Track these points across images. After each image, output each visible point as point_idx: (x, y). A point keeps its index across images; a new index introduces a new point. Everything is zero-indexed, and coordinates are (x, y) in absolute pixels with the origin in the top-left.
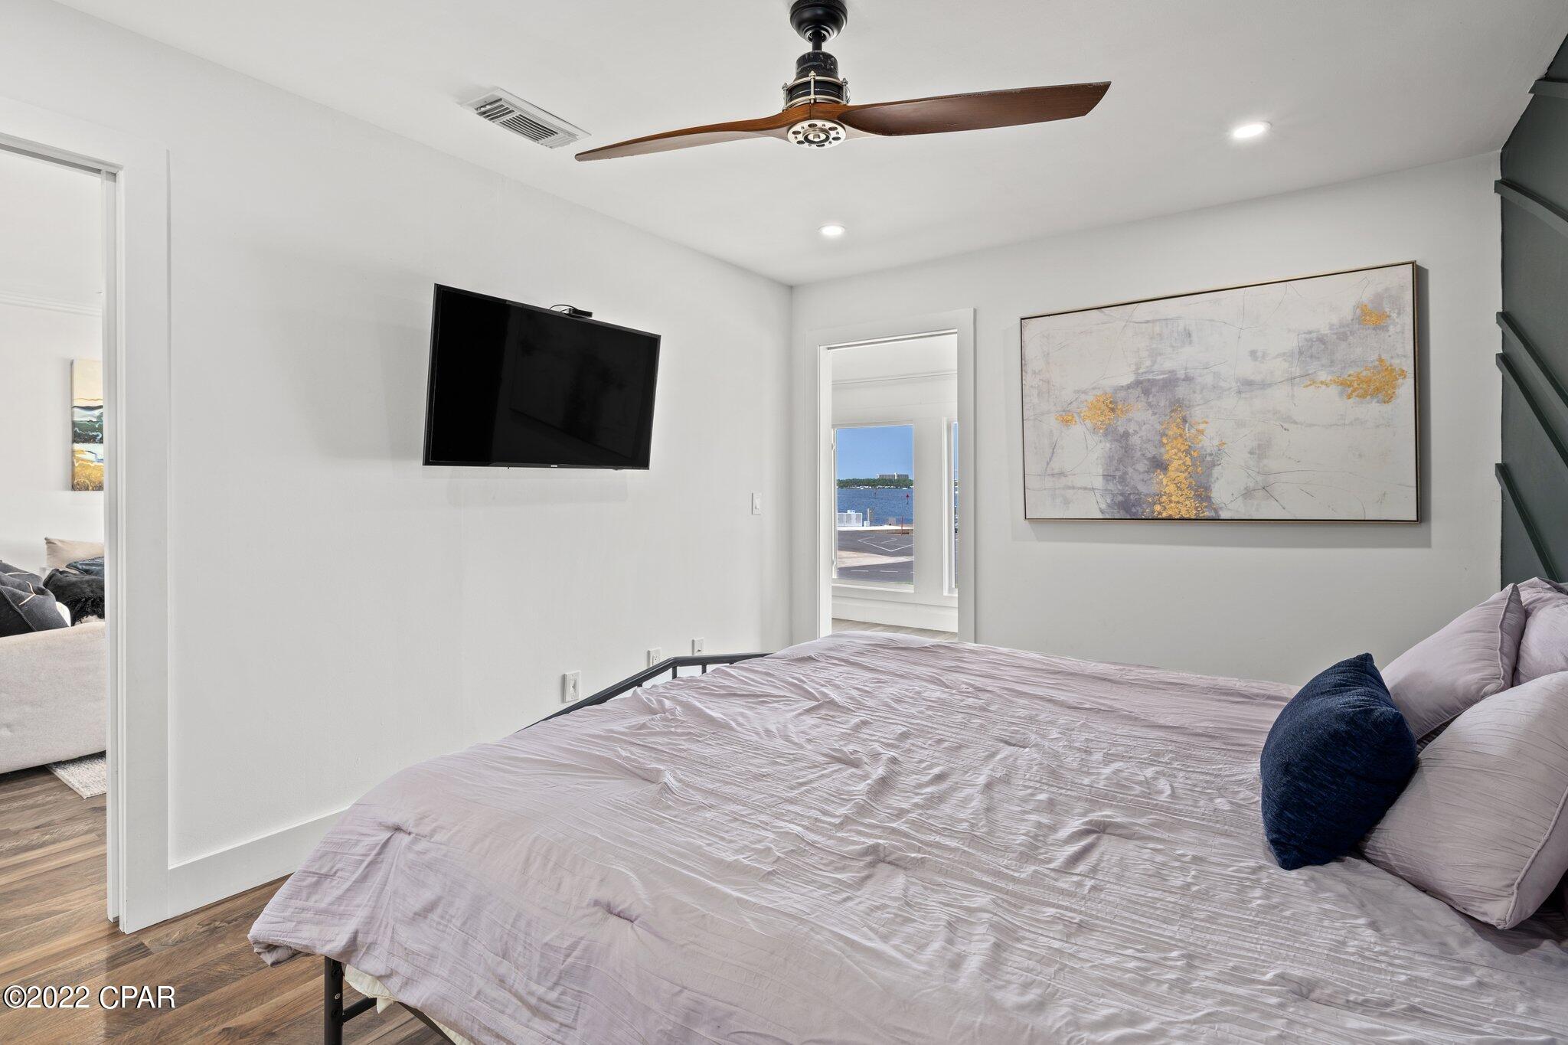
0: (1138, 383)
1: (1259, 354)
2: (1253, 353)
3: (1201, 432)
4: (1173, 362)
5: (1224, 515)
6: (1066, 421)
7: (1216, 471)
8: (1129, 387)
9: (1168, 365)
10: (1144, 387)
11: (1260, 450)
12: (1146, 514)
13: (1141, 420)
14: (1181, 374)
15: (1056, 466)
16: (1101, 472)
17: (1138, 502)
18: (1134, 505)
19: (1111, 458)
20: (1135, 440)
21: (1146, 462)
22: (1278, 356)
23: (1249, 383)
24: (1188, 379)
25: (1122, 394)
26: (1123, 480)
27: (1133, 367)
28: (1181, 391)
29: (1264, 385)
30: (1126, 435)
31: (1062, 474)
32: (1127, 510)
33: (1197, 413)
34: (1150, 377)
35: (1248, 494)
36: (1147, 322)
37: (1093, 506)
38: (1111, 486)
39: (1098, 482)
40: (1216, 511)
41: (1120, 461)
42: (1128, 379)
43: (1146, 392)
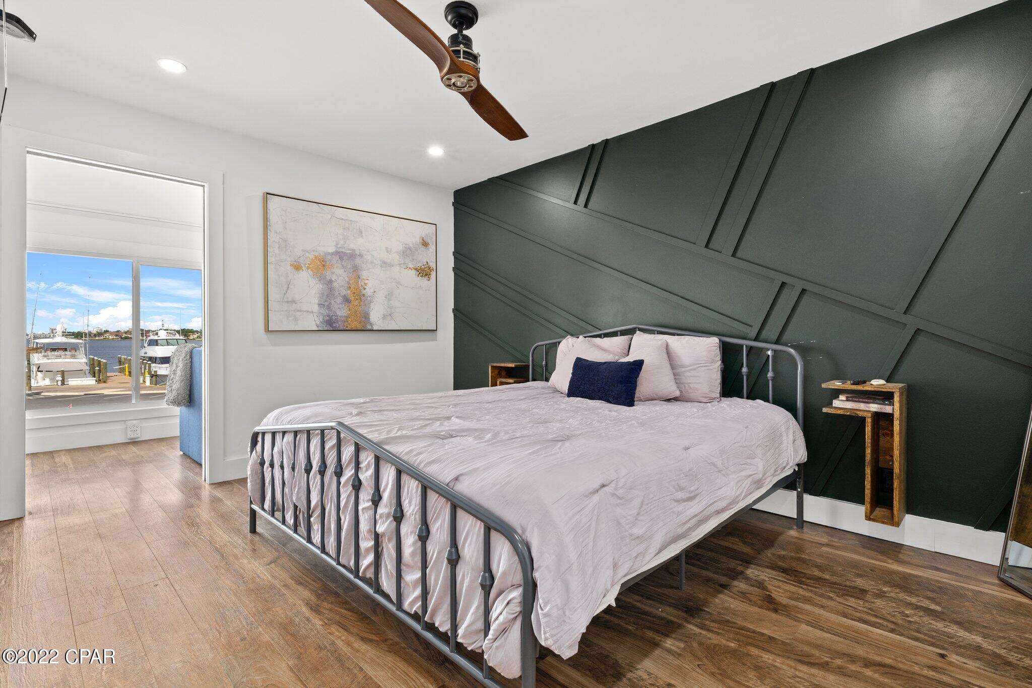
0: (337, 253)
1: (389, 250)
2: (387, 248)
3: (366, 284)
4: (356, 244)
5: (375, 328)
6: (297, 267)
7: (372, 305)
8: (332, 254)
9: (352, 246)
10: (340, 255)
11: (389, 296)
12: (341, 328)
13: (340, 275)
14: (357, 252)
15: (290, 296)
16: (317, 302)
17: (336, 321)
18: (334, 322)
19: (323, 294)
20: (335, 285)
21: (341, 298)
22: (396, 252)
23: (385, 263)
24: (361, 255)
25: (329, 257)
26: (329, 307)
27: (335, 243)
28: (358, 261)
29: (391, 265)
30: (331, 281)
31: (293, 302)
32: (331, 325)
33: (364, 274)
34: (343, 250)
35: (384, 317)
36: (342, 219)
37: (312, 322)
38: (322, 311)
39: (316, 308)
40: (372, 327)
41: (328, 296)
42: (332, 249)
43: (341, 259)
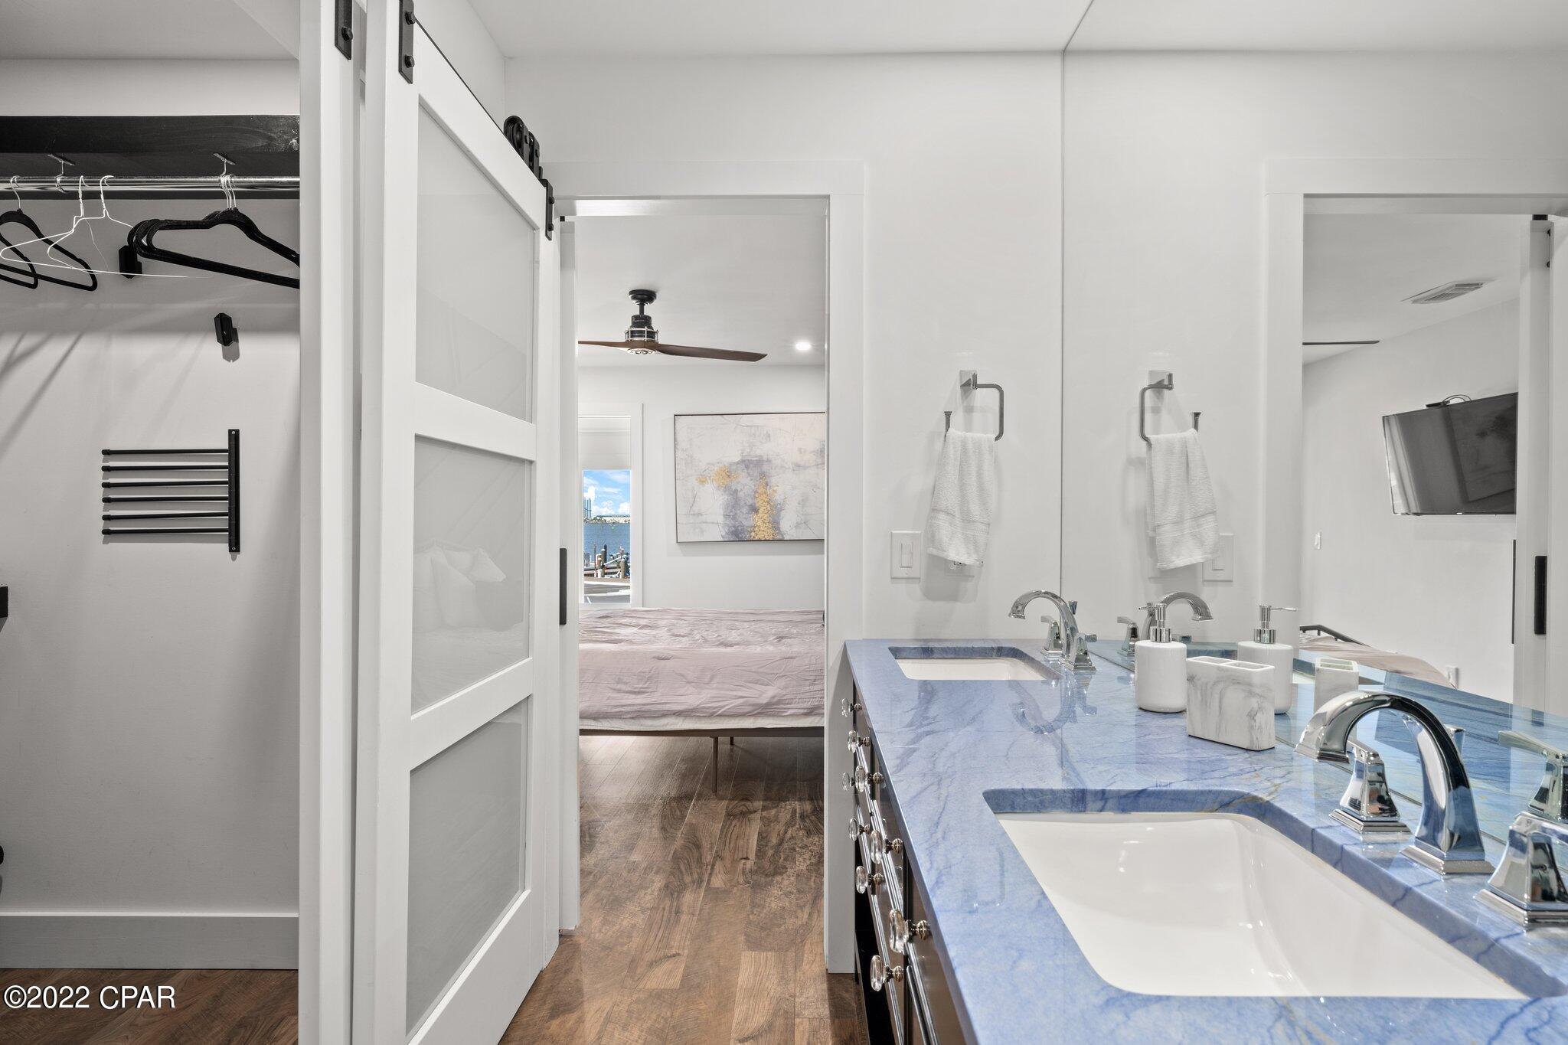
0: (743, 461)
1: (802, 450)
2: (800, 449)
3: (775, 491)
4: (763, 450)
5: (786, 537)
6: (702, 481)
7: (783, 513)
8: (738, 463)
9: (759, 452)
10: (746, 464)
11: (803, 502)
12: (747, 538)
13: (745, 484)
14: (765, 458)
15: (696, 509)
16: (722, 512)
17: (743, 531)
18: (740, 533)
19: (728, 505)
20: (741, 494)
21: (747, 507)
22: (811, 452)
23: (798, 466)
24: (769, 461)
25: (734, 467)
26: (734, 518)
27: (740, 452)
28: (765, 467)
29: (805, 468)
30: (736, 491)
31: (700, 514)
32: (737, 536)
33: (773, 480)
34: (749, 458)
35: (798, 526)
36: (748, 426)
37: (717, 533)
38: (728, 522)
39: (721, 519)
40: (782, 535)
41: (733, 507)
42: (737, 459)
43: (747, 467)
